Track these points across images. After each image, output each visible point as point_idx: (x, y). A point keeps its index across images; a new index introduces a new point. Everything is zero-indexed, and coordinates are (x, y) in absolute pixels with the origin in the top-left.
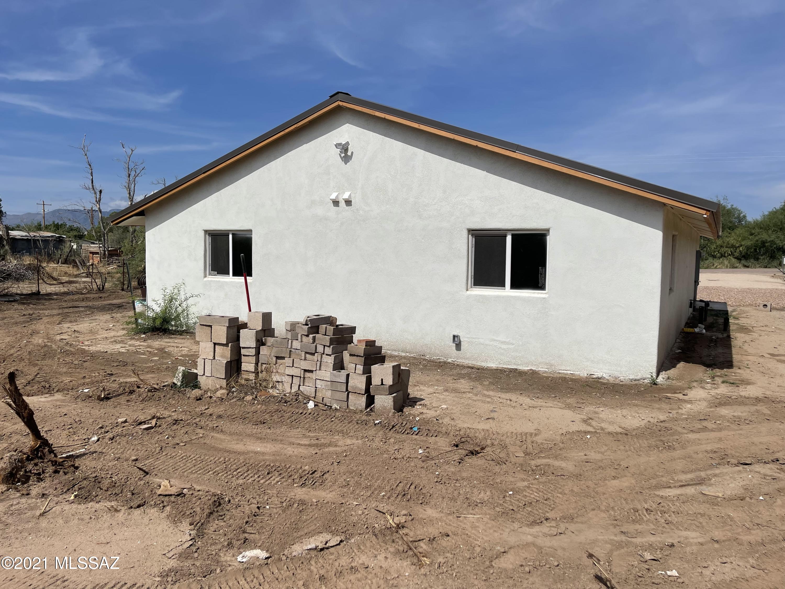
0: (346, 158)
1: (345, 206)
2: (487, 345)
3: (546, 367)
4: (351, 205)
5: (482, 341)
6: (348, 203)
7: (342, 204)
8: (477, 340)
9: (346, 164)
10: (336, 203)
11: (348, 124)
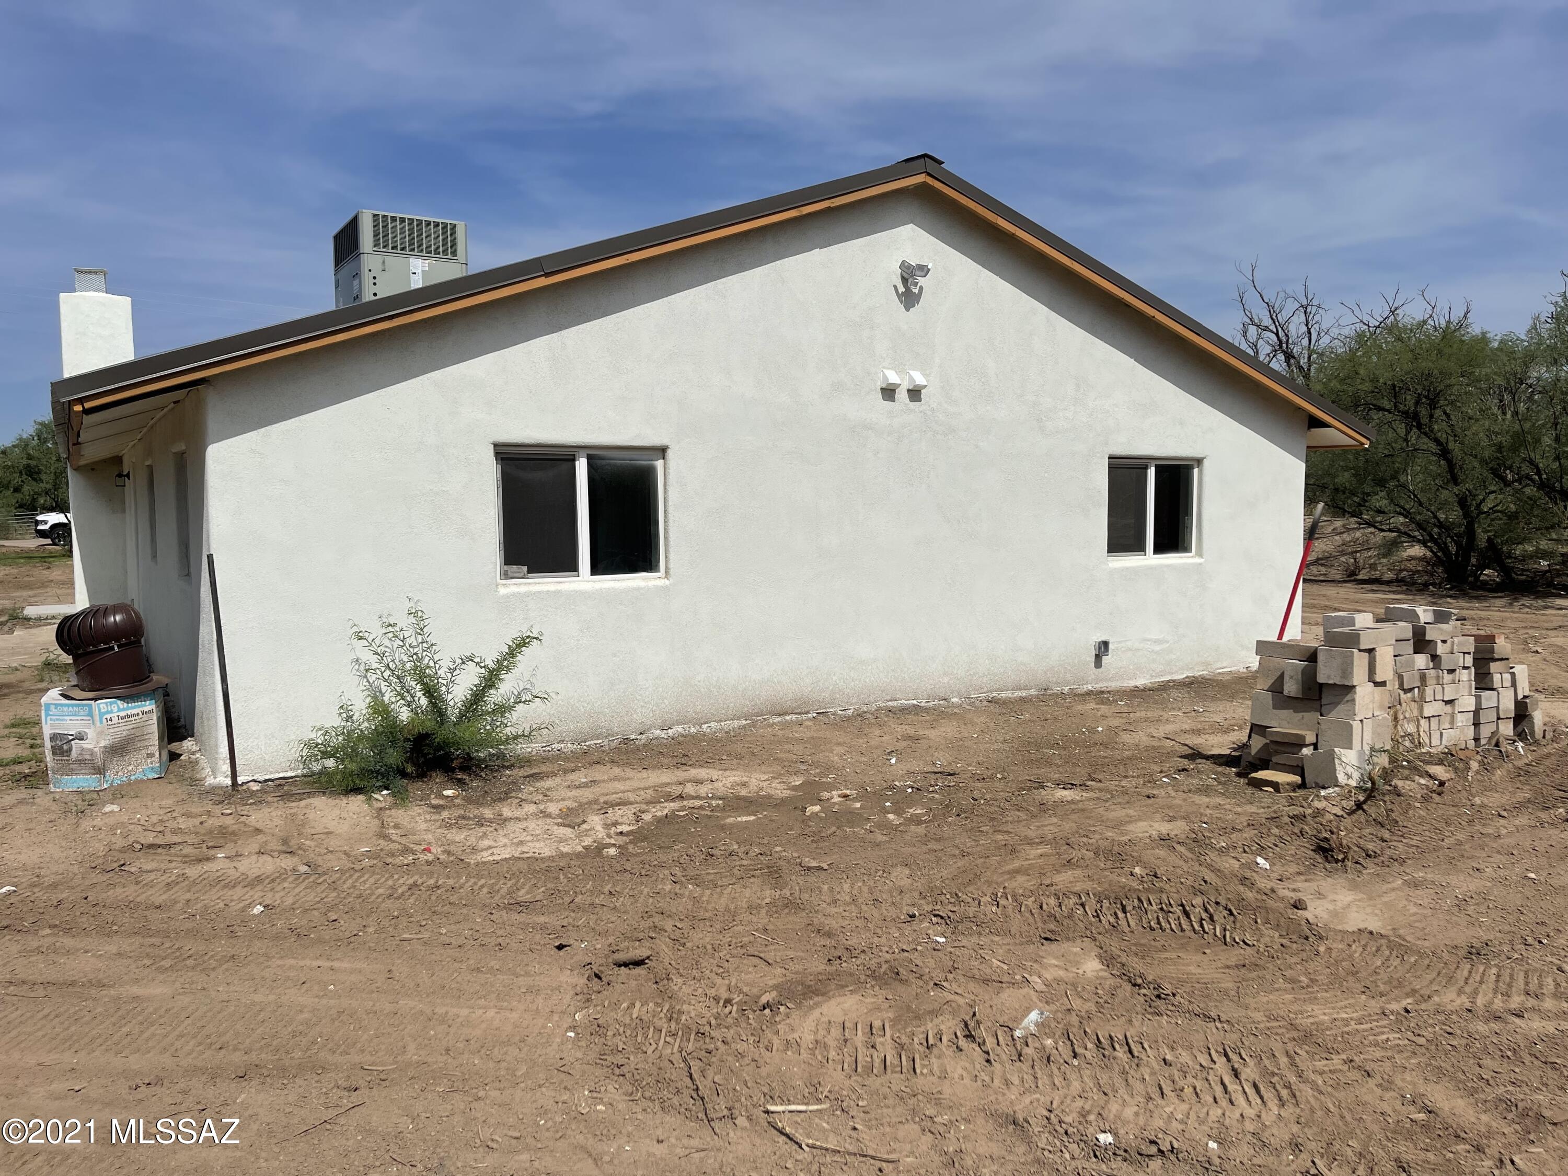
0: (909, 298)
1: (907, 400)
2: (1138, 650)
3: (1202, 668)
4: (920, 400)
5: (1129, 644)
6: (915, 394)
7: (902, 395)
8: (1123, 645)
9: (908, 310)
10: (889, 392)
11: (911, 226)
